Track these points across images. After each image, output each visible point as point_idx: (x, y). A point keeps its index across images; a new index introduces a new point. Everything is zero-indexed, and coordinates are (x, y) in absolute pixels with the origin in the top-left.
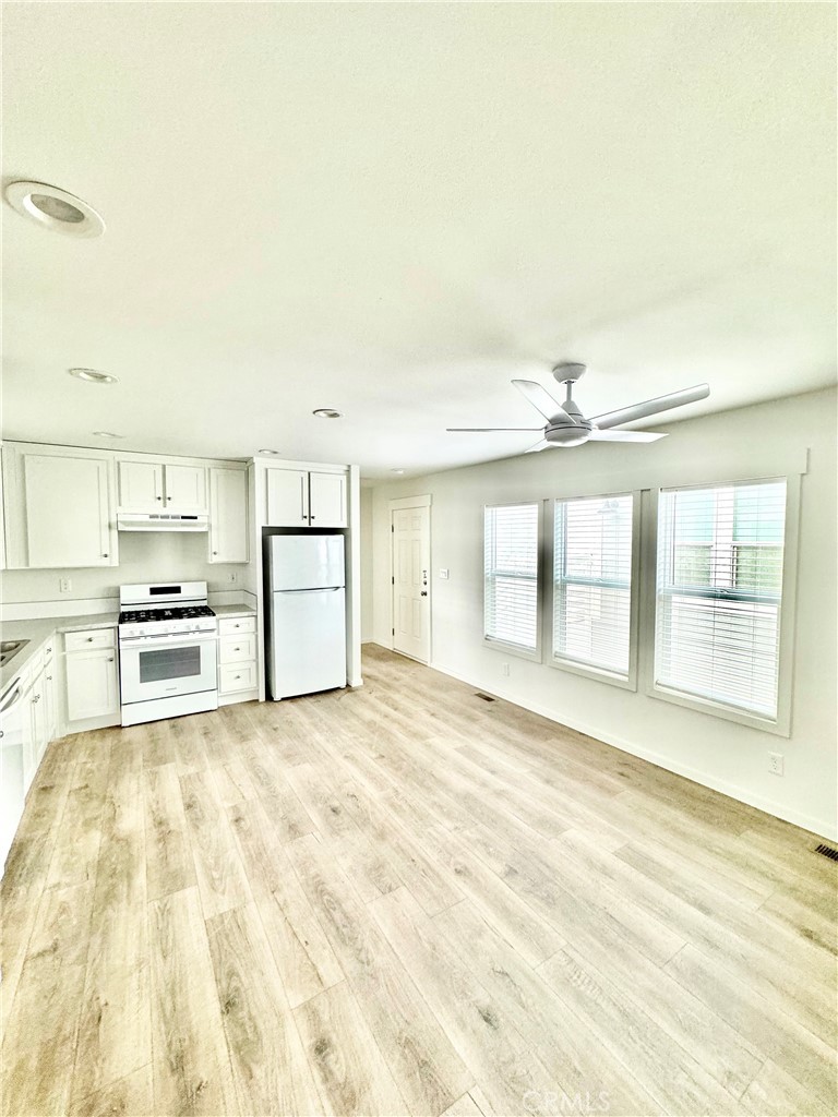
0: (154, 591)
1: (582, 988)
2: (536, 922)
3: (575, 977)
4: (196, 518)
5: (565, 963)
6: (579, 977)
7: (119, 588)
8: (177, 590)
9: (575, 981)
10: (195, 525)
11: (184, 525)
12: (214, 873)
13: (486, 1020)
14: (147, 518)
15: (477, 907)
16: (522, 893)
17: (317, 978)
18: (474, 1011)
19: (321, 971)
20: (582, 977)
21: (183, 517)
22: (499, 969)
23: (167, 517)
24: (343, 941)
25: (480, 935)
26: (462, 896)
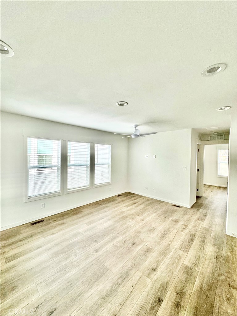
12: (177, 261)
15: (109, 247)
16: (103, 239)
17: (141, 278)
19: (138, 278)
24: (128, 275)
25: (116, 246)
26: (106, 250)
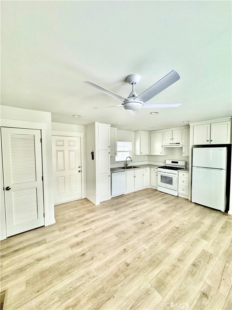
0: (172, 162)
1: (86, 278)
2: (107, 269)
3: (89, 277)
4: (179, 143)
5: (93, 275)
6: (89, 278)
7: (166, 161)
8: (177, 163)
9: (88, 276)
10: (180, 145)
11: (177, 145)
13: (83, 254)
14: (169, 144)
15: (112, 254)
16: (118, 267)
18: (85, 252)
20: (88, 279)
21: (177, 143)
22: (94, 258)
23: (173, 144)
25: (103, 254)
26: (116, 250)
